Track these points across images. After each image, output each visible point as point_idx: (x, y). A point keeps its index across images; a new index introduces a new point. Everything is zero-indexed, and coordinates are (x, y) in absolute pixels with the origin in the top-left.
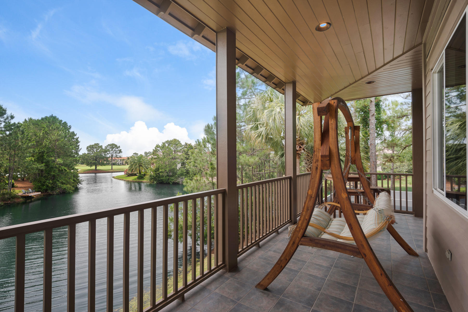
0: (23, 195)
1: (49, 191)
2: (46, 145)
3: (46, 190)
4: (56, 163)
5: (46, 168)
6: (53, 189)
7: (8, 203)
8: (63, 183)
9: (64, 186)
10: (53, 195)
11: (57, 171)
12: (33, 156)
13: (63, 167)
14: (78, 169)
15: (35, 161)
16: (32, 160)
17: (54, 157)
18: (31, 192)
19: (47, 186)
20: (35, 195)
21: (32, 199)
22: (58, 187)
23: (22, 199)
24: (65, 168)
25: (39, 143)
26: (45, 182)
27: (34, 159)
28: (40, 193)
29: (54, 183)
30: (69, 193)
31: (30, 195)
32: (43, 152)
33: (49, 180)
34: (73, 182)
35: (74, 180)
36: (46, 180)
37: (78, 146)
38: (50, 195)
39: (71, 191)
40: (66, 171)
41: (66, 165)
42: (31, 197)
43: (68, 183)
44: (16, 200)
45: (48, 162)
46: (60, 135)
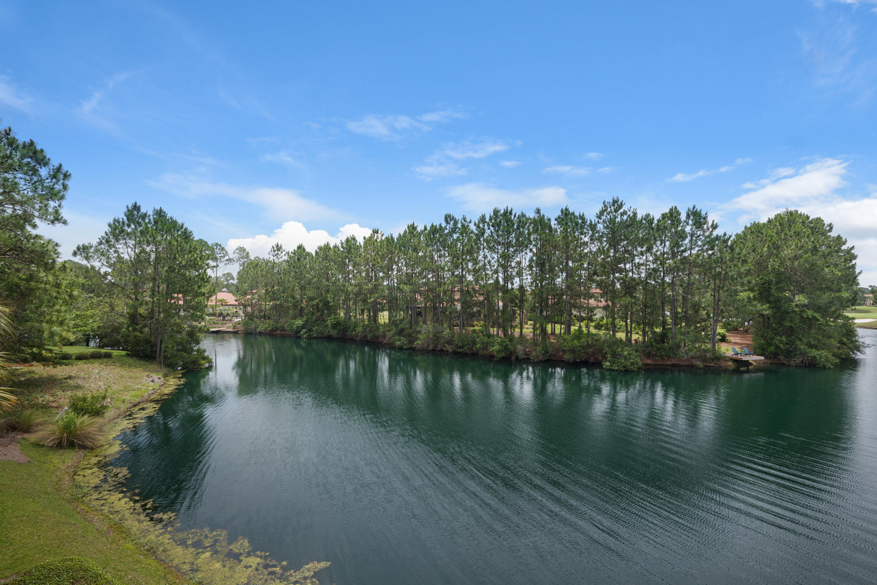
0: (734, 356)
1: (782, 358)
2: (774, 269)
3: (776, 355)
4: (794, 304)
5: (774, 313)
6: (789, 354)
7: (710, 366)
8: (810, 346)
9: (814, 353)
10: (789, 366)
11: (797, 321)
12: (752, 290)
13: (810, 313)
14: (854, 318)
15: (755, 298)
16: (749, 298)
17: (790, 290)
18: (746, 355)
19: (778, 347)
20: (755, 361)
21: (750, 367)
22: (798, 352)
23: (730, 363)
24: (816, 315)
25: (761, 265)
26: (773, 339)
27: (754, 296)
28: (763, 358)
29: (790, 343)
30: (824, 368)
31: (745, 358)
32: (770, 282)
33: (781, 336)
34: (839, 345)
35: (842, 343)
36: (776, 334)
37: (854, 266)
38: (783, 364)
39: (828, 365)
40: (818, 320)
41: (817, 309)
42: (747, 363)
43: (825, 347)
44: (723, 364)
45: (778, 300)
46: (802, 247)
